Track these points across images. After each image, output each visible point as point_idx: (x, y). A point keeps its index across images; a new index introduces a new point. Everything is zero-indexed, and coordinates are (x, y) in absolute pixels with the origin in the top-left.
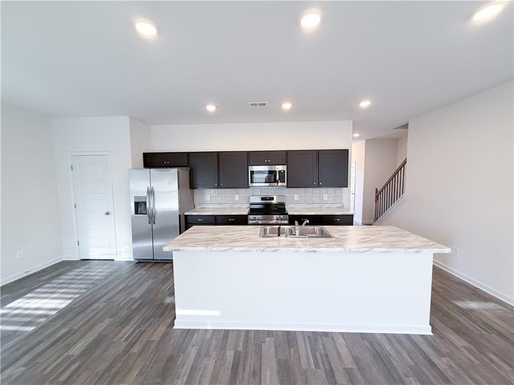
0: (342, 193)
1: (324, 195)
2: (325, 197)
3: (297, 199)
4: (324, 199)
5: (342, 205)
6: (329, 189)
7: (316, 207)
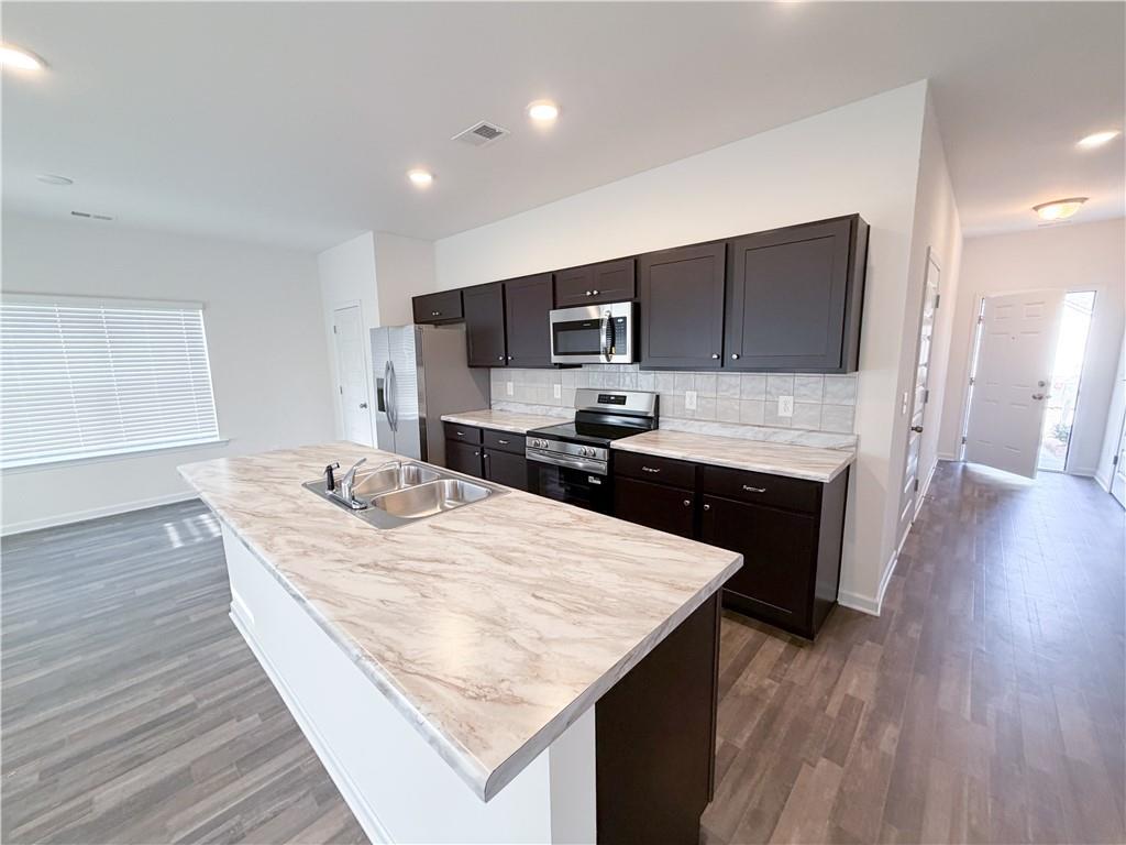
0: (854, 396)
1: (782, 399)
2: (785, 406)
3: (694, 407)
4: (781, 413)
5: (851, 439)
6: (801, 379)
7: (749, 435)
